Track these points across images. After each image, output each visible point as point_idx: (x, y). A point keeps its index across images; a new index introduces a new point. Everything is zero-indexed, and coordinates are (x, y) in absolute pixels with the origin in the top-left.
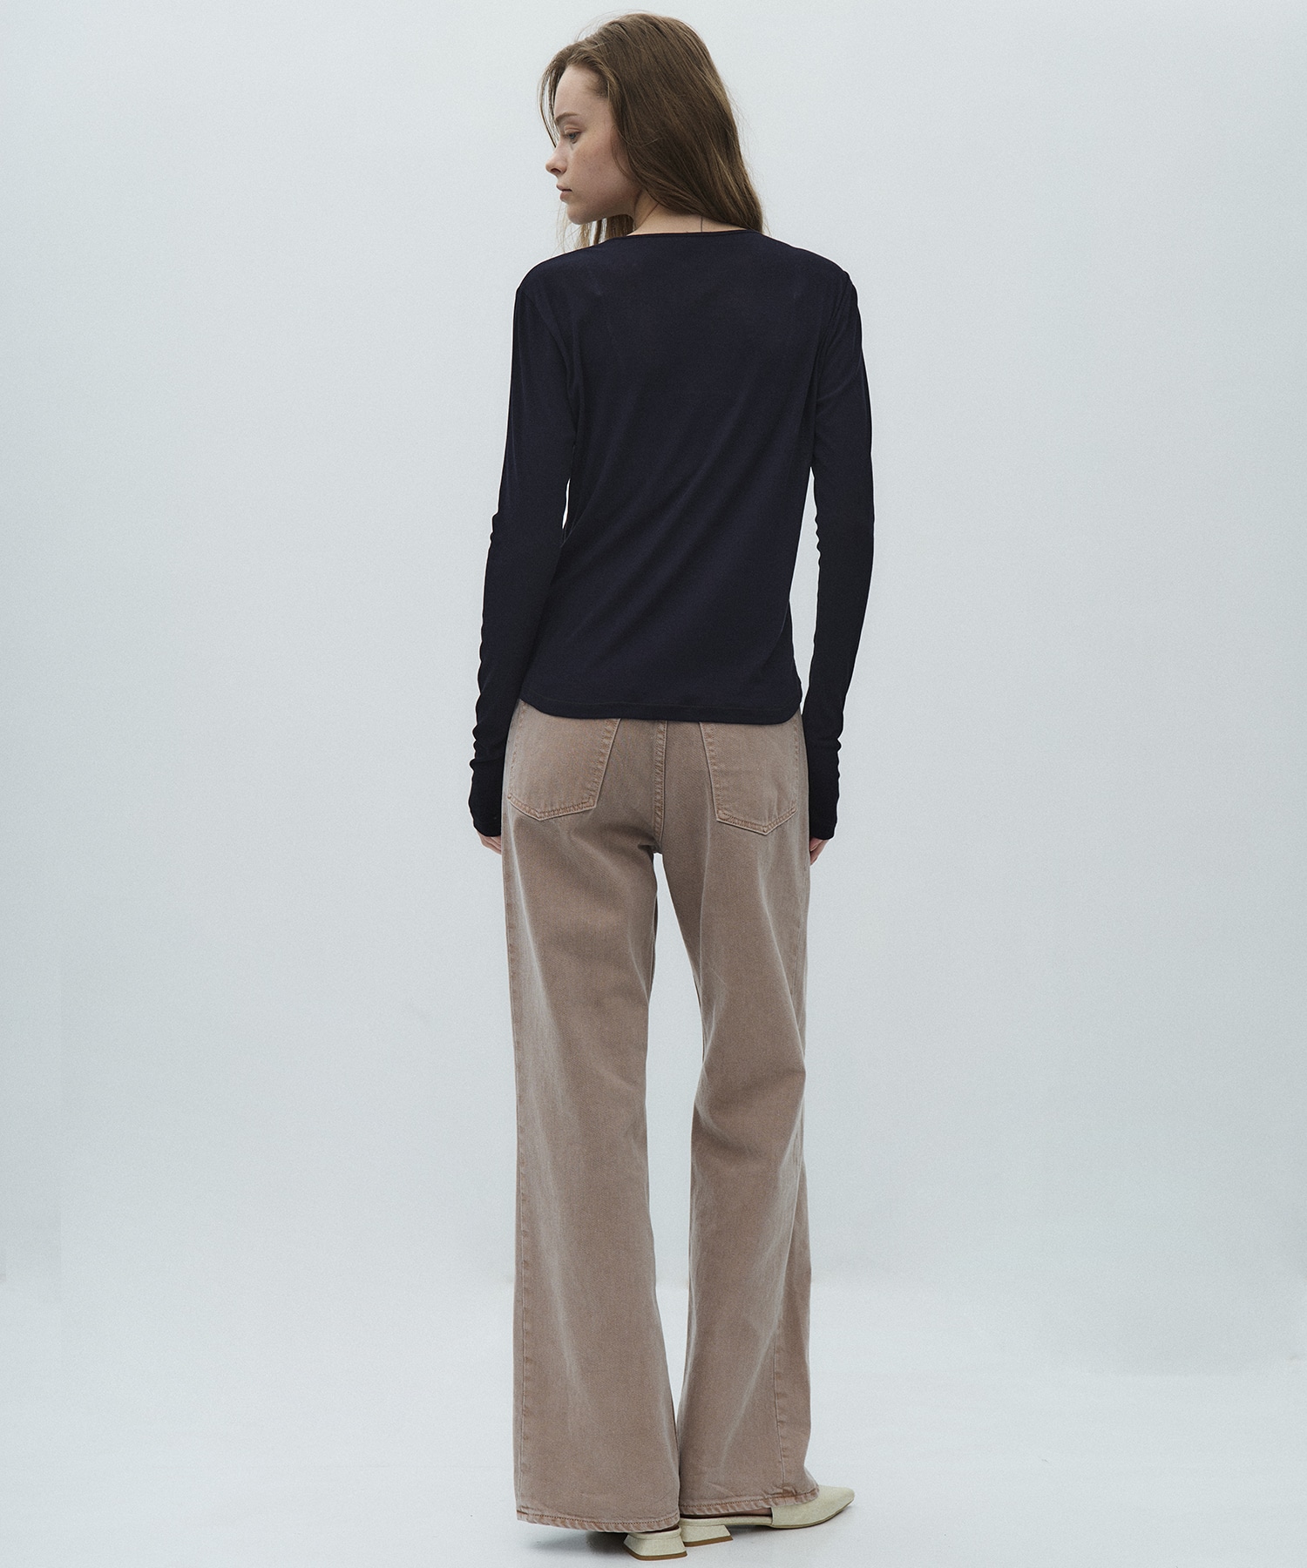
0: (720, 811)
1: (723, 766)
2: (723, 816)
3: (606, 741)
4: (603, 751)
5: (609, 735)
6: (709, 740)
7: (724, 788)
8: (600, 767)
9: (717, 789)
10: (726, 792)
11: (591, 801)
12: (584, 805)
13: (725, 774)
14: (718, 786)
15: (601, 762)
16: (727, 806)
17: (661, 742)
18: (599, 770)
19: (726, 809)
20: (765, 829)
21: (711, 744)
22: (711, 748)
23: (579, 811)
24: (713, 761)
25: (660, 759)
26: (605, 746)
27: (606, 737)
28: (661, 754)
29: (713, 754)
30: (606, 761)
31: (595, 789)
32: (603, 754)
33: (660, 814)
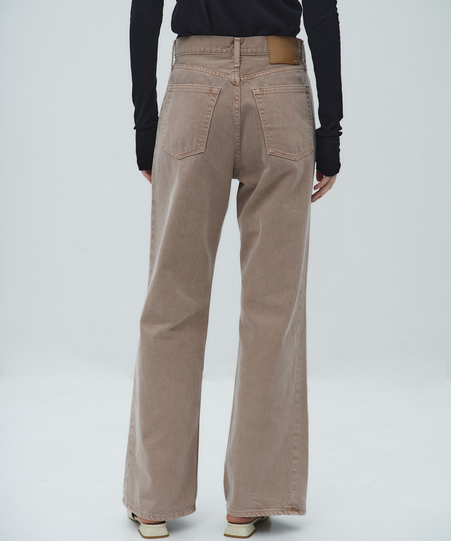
0: (269, 149)
1: (270, 125)
2: (271, 151)
3: (208, 116)
4: (207, 121)
5: (210, 113)
6: (262, 112)
7: (271, 136)
8: (205, 130)
9: (267, 137)
10: (272, 139)
11: (202, 148)
12: (198, 150)
13: (271, 129)
14: (267, 135)
15: (206, 127)
16: (273, 146)
17: (237, 115)
18: (205, 131)
19: (272, 147)
20: (296, 158)
21: (263, 114)
22: (263, 116)
23: (196, 153)
24: (264, 122)
25: (238, 124)
26: (208, 119)
27: (208, 114)
28: (238, 121)
29: (264, 119)
30: (209, 126)
31: (203, 141)
32: (207, 123)
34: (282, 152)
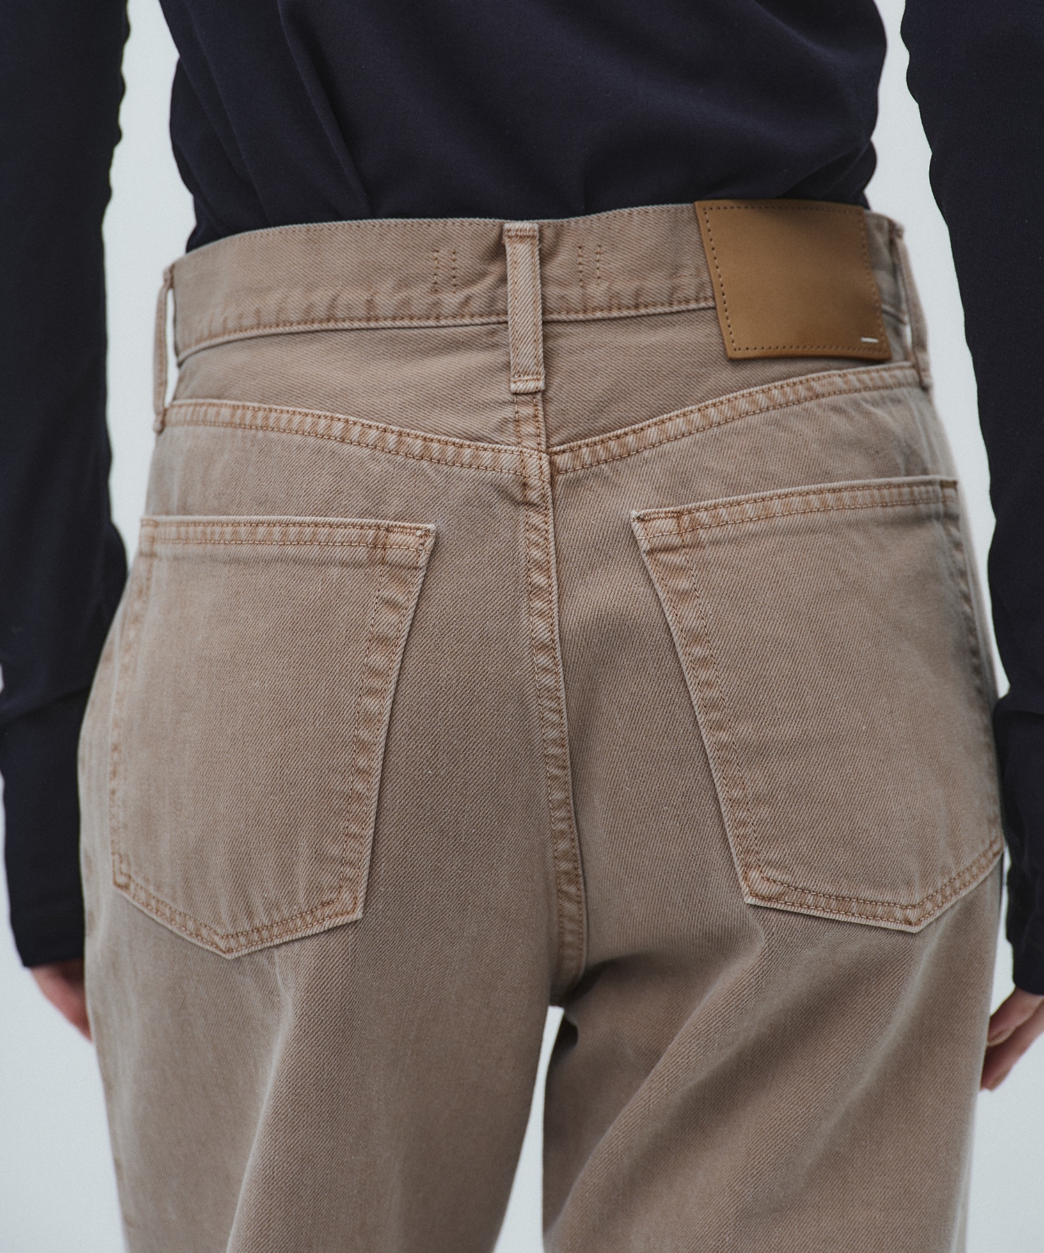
0: (754, 874)
1: (745, 729)
2: (765, 888)
3: (372, 704)
4: (364, 735)
5: (377, 683)
6: (698, 651)
7: (759, 800)
8: (360, 787)
9: (733, 802)
10: (764, 812)
11: (346, 895)
12: (327, 911)
13: (758, 752)
14: (736, 793)
15: (360, 771)
16: (774, 855)
17: (548, 680)
18: (359, 796)
19: (769, 863)
20: (912, 915)
21: (703, 662)
22: (704, 675)
23: (317, 929)
24: (715, 715)
25: (553, 734)
26: (369, 719)
27: (372, 692)
28: (555, 717)
29: (714, 693)
30: (377, 765)
31: (352, 856)
32: (364, 747)
33: (572, 890)
34: (830, 889)
